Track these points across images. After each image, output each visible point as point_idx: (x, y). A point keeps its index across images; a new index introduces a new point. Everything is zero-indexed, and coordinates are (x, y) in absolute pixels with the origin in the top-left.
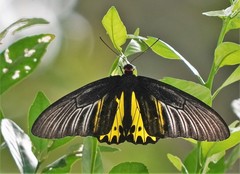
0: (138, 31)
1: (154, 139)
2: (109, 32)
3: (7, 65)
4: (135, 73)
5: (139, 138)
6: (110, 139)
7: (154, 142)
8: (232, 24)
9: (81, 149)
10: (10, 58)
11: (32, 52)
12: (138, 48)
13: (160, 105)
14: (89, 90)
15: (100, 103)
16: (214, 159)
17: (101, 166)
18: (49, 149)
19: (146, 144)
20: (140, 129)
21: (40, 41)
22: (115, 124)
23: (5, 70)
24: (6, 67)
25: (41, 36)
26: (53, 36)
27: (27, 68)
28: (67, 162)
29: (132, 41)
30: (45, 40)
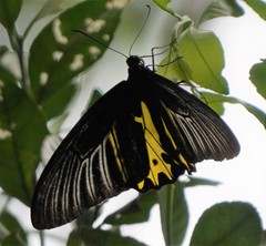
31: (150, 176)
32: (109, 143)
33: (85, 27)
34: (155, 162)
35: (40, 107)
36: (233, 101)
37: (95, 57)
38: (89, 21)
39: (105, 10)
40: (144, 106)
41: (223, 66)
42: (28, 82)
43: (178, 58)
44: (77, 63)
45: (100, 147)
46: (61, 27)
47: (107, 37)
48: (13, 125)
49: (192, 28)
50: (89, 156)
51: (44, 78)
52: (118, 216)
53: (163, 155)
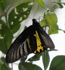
3: (16, 15)
10: (17, 12)
21: (29, 4)
23: (16, 17)
24: (16, 16)
25: (29, 2)
27: (25, 16)
31: (37, 50)
32: (27, 41)
33: (23, 10)
34: (39, 46)
35: (11, 31)
36: (60, 30)
37: (25, 18)
38: (24, 8)
39: (28, 5)
40: (36, 32)
41: (57, 22)
42: (8, 24)
43: (46, 20)
44: (21, 19)
45: (24, 42)
46: (16, 10)
47: (28, 13)
48: (4, 36)
49: (49, 12)
50: (21, 44)
51: (12, 23)
52: (32, 59)
53: (41, 44)
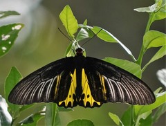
0: (86, 22)
1: (99, 103)
2: (65, 24)
4: (85, 55)
5: (88, 103)
6: (66, 104)
7: (99, 106)
8: (156, 16)
9: (44, 110)
11: (7, 36)
12: (86, 35)
13: (103, 78)
14: (50, 68)
15: (58, 78)
16: (144, 116)
17: (59, 122)
18: (21, 110)
19: (93, 107)
20: (88, 96)
22: (70, 93)
26: (23, 25)
28: (34, 119)
29: (82, 29)
30: (17, 27)
